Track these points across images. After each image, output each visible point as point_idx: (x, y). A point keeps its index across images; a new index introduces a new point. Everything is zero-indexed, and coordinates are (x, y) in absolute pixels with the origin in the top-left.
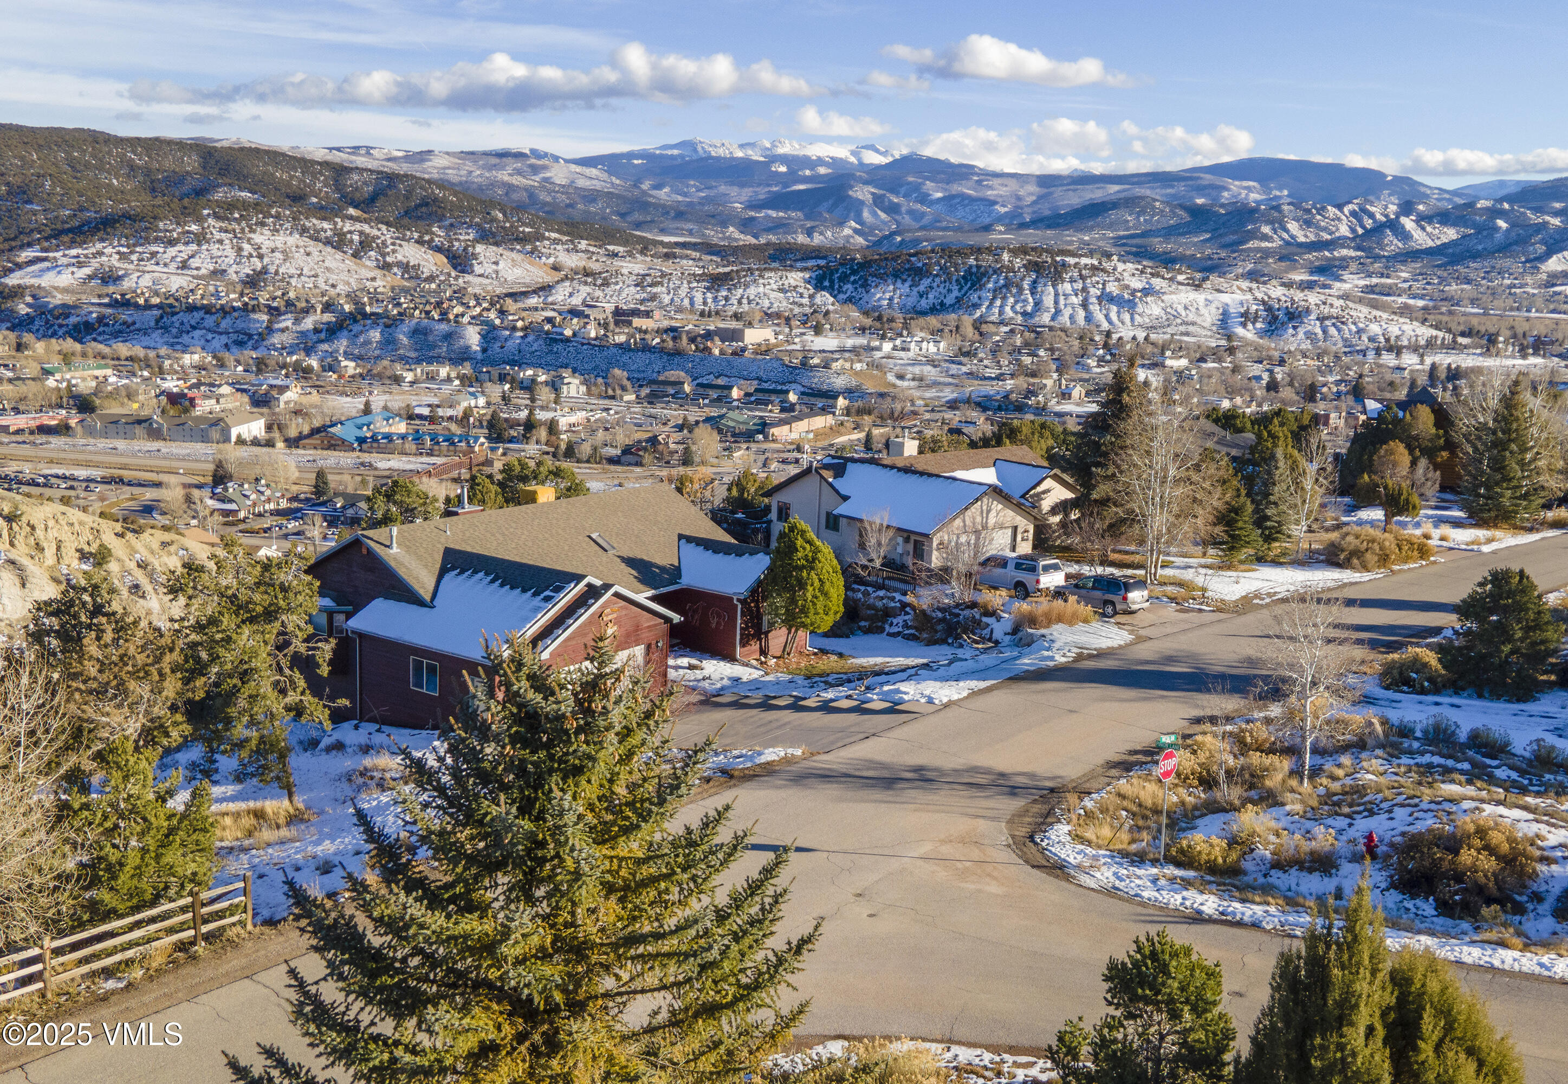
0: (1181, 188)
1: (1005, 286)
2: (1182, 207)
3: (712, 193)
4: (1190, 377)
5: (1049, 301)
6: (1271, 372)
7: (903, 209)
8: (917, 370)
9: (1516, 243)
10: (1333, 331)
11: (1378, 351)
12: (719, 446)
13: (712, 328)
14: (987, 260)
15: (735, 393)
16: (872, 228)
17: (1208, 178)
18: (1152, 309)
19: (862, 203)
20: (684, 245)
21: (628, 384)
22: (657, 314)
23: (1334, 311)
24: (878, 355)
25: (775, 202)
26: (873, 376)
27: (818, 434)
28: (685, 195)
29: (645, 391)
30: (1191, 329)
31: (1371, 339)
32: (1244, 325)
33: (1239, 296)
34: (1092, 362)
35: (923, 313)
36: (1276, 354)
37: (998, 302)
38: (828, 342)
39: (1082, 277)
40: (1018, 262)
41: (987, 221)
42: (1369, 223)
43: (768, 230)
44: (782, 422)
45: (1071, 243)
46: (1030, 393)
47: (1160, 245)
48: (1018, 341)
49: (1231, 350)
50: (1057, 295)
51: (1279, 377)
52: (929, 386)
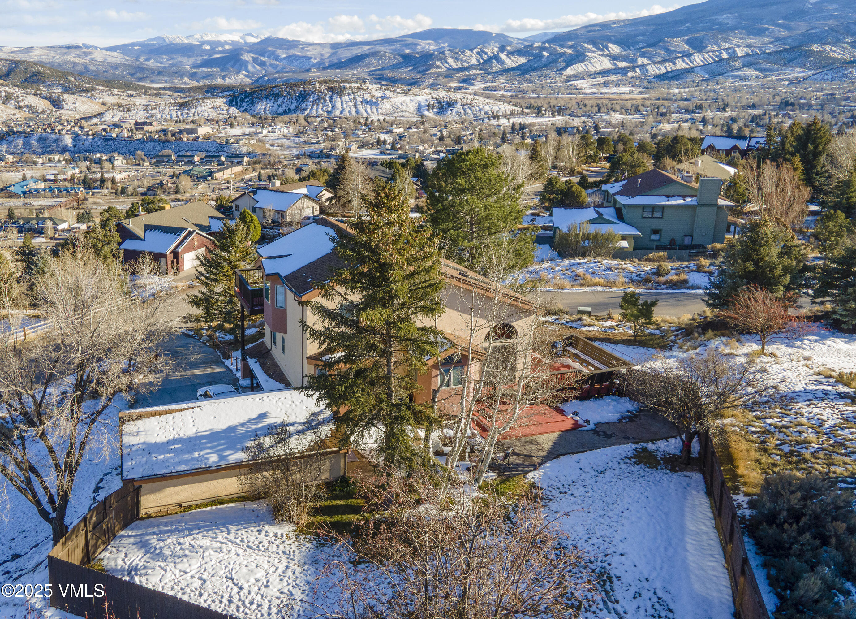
0: (398, 46)
1: (318, 99)
2: (399, 55)
3: (175, 61)
4: (405, 136)
5: (338, 105)
6: (441, 131)
7: (268, 64)
8: (279, 142)
9: (551, 62)
10: (468, 110)
11: (489, 119)
12: (192, 184)
13: (182, 128)
14: (308, 87)
15: (196, 158)
16: (253, 74)
17: (410, 40)
18: (386, 106)
19: (247, 62)
20: (164, 89)
21: (145, 158)
22: (155, 123)
23: (468, 101)
24: (261, 136)
25: (205, 64)
26: (259, 146)
27: (236, 175)
28: (162, 63)
29: (154, 161)
30: (404, 114)
31: (486, 113)
32: (428, 110)
33: (425, 97)
34: (360, 133)
35: (280, 114)
36: (443, 123)
37: (315, 107)
38: (237, 131)
39: (353, 93)
40: (323, 88)
41: (308, 67)
42: (485, 57)
43: (204, 78)
44: (219, 171)
45: (348, 75)
46: (332, 149)
47: (389, 74)
48: (326, 124)
49: (423, 123)
50: (342, 102)
51: (445, 134)
52: (285, 149)
